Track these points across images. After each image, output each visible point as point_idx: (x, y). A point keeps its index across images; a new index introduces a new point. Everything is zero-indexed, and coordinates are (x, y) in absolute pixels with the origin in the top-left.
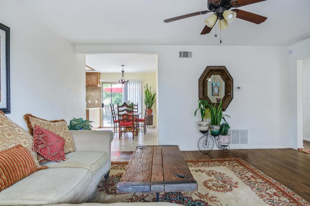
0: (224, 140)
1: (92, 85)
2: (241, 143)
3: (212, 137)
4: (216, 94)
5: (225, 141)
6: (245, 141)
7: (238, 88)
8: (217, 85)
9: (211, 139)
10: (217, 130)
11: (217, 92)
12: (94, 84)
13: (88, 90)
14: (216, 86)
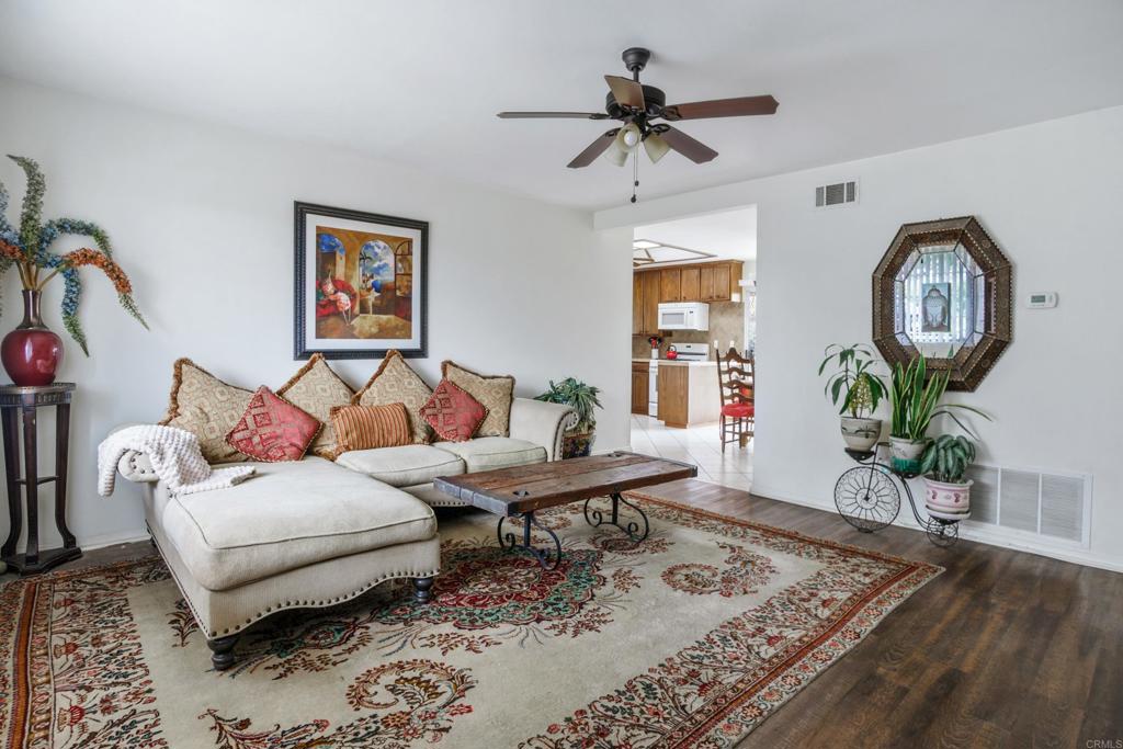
0: (934, 498)
1: (718, 297)
2: (1042, 532)
3: (894, 478)
4: (935, 325)
5: (938, 500)
6: (1067, 526)
7: (1039, 299)
8: (938, 291)
9: (885, 484)
10: (905, 455)
11: (939, 319)
12: (722, 294)
13: (714, 313)
14: (934, 294)
